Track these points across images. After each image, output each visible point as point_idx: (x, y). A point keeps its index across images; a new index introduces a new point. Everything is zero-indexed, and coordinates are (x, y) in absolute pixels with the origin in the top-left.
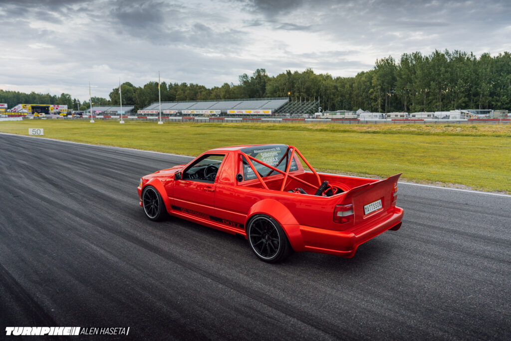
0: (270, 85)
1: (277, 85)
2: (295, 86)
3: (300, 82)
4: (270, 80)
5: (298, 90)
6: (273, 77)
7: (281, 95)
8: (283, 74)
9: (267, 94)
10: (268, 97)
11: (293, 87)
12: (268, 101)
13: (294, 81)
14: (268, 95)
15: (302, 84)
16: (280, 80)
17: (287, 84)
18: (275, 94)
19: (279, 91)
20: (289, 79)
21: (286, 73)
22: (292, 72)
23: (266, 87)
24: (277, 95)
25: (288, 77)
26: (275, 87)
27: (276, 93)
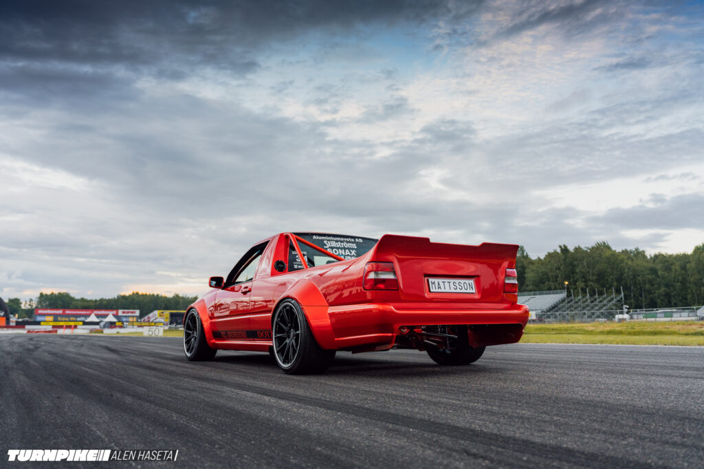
0: (533, 271)
1: (544, 270)
2: (578, 270)
3: (585, 264)
4: (532, 262)
5: (583, 277)
6: (539, 258)
7: (553, 287)
8: (555, 252)
9: (527, 286)
10: (531, 291)
11: (573, 272)
12: (529, 297)
13: (575, 263)
14: (530, 287)
15: (588, 267)
16: (549, 262)
17: (562, 268)
18: (541, 285)
19: (549, 281)
20: (565, 260)
21: (559, 250)
22: (571, 248)
23: (526, 275)
24: (546, 287)
25: (563, 257)
26: (540, 274)
27: (543, 283)
